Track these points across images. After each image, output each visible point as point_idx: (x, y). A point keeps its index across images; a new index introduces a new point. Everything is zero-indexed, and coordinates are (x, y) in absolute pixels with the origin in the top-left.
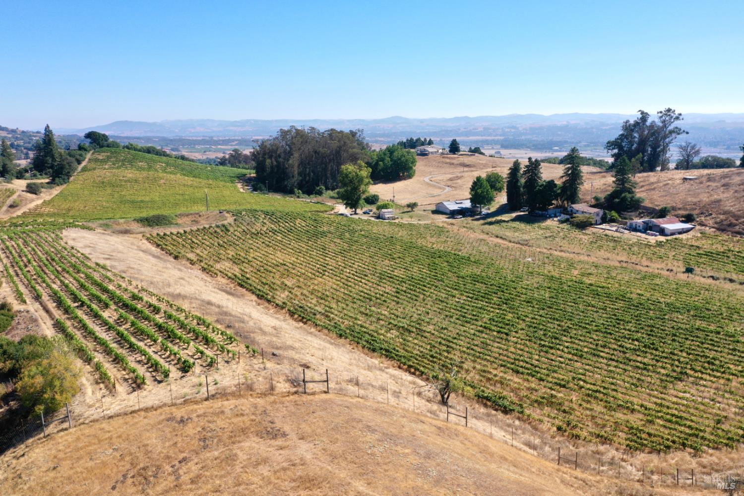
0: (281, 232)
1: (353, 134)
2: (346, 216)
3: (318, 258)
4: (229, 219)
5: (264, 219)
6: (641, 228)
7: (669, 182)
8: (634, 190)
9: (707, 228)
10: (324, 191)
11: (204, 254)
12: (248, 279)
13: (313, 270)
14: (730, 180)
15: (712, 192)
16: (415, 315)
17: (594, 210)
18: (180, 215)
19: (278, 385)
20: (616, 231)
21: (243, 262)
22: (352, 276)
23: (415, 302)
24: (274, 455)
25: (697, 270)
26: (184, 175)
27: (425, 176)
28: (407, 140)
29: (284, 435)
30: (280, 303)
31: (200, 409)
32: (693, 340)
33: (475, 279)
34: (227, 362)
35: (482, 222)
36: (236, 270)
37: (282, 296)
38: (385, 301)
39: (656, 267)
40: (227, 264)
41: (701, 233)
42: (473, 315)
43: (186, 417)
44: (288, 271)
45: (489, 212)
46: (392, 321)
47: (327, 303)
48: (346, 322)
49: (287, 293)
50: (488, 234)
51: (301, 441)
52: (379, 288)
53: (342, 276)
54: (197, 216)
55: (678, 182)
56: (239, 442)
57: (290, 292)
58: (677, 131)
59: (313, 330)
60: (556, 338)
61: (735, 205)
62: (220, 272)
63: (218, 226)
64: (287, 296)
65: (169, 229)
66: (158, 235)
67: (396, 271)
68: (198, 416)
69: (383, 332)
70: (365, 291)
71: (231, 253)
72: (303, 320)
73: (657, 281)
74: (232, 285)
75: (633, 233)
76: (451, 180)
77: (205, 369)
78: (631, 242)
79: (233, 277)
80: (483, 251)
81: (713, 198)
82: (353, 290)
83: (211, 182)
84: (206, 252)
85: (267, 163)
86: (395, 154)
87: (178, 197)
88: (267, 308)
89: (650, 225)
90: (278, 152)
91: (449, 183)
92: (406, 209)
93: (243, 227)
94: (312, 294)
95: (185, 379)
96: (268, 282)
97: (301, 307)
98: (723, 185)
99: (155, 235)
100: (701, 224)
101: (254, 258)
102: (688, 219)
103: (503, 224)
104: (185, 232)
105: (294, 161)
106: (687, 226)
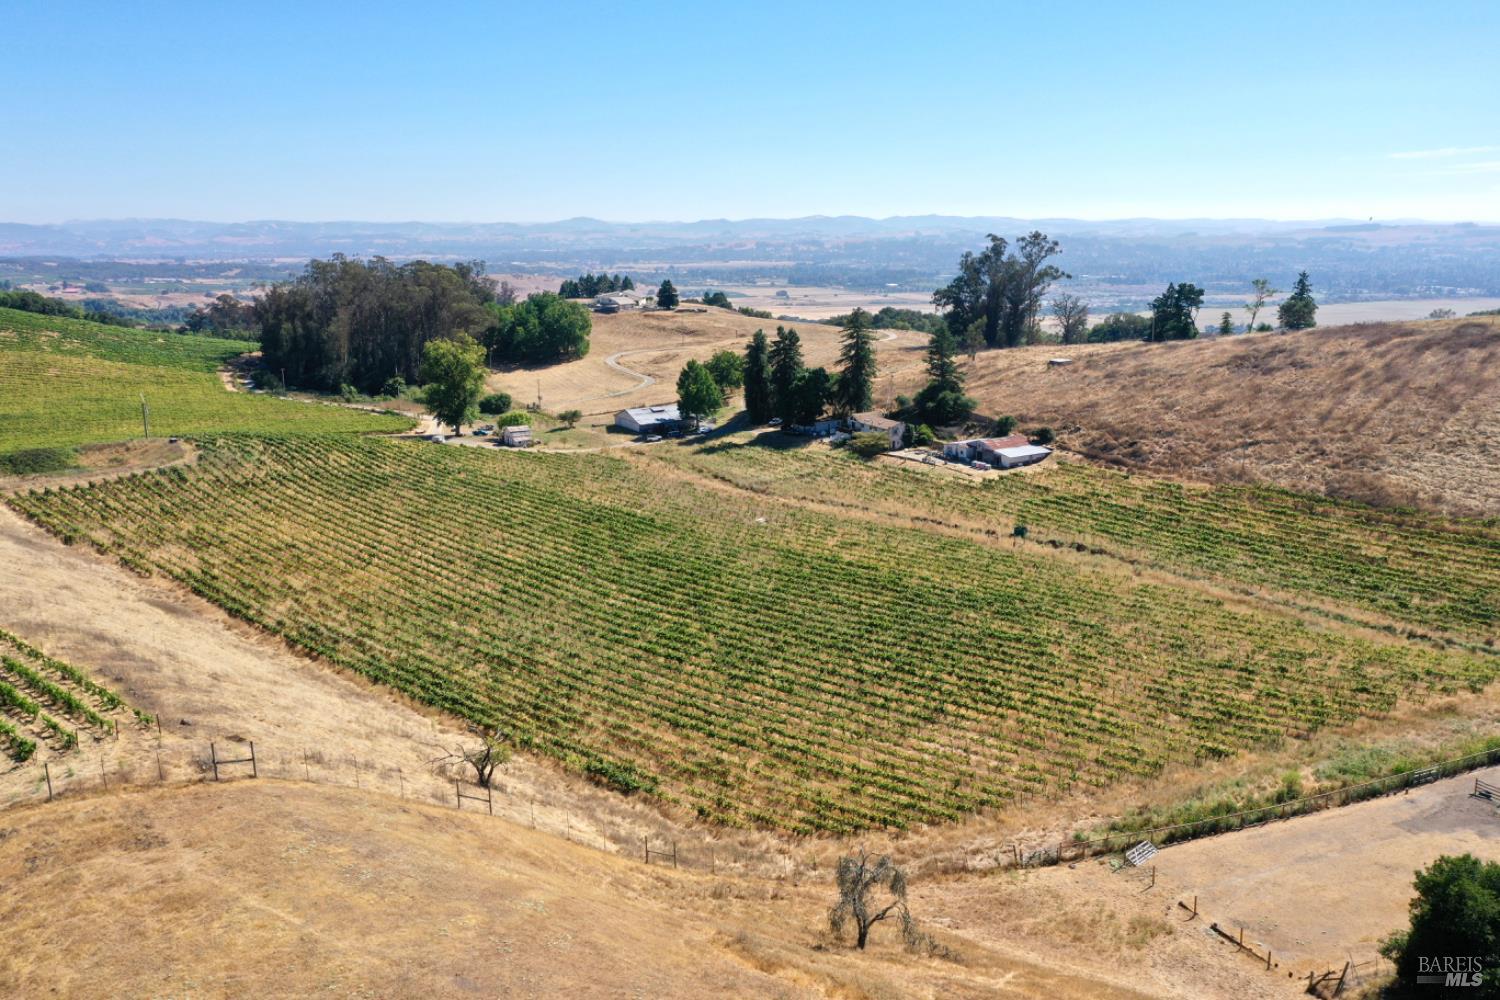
0: (295, 479)
1: (463, 271)
2: (437, 442)
3: (363, 531)
4: (189, 455)
5: (262, 453)
6: (965, 455)
7: (1027, 368)
8: (961, 385)
9: (1071, 454)
10: (403, 387)
11: (129, 530)
12: (214, 578)
13: (350, 554)
14: (1120, 366)
15: (1088, 389)
16: (528, 634)
17: (892, 423)
18: (84, 448)
19: (176, 770)
20: (924, 461)
21: (210, 544)
22: (424, 564)
23: (533, 609)
24: (140, 871)
25: (1032, 529)
26: (103, 357)
27: (609, 354)
28: (581, 279)
29: (163, 843)
30: (272, 623)
31: (34, 815)
32: (975, 655)
33: (654, 560)
34: (97, 740)
35: (696, 447)
36: (193, 562)
37: (278, 610)
38: (477, 610)
39: (969, 527)
40: (174, 549)
41: (1059, 463)
42: (632, 628)
43: (10, 829)
44: (299, 558)
45: (714, 427)
46: (482, 647)
47: (366, 619)
48: (394, 653)
49: (289, 602)
50: (700, 471)
51: (187, 850)
52: (473, 584)
53: (405, 564)
54: (122, 449)
55: (1040, 368)
56: (89, 858)
57: (296, 600)
58: (1053, 274)
59: (327, 671)
60: (760, 663)
61: (1116, 412)
62: (158, 566)
63: (162, 472)
64: (290, 609)
65: (58, 480)
66: (32, 493)
67: (510, 550)
68: (29, 826)
69: (459, 668)
70: (445, 592)
71: (187, 526)
72: (311, 654)
73: (962, 554)
74: (180, 593)
75: (951, 465)
76: (656, 361)
77: (56, 754)
78: (943, 482)
79: (185, 575)
80: (682, 505)
81: (1085, 400)
82: (423, 591)
83: (162, 372)
84: (132, 527)
85: (283, 332)
86: (548, 311)
87: (86, 405)
88: (245, 634)
89: (979, 449)
90: (308, 309)
91: (652, 368)
92: (559, 424)
93: (216, 472)
94: (340, 602)
95: (19, 772)
96: (256, 583)
97: (312, 629)
98: (1107, 376)
99: (24, 494)
100: (1063, 447)
101: (232, 535)
102: (1043, 437)
103: (732, 450)
104: (92, 486)
105: (339, 327)
106: (1040, 450)
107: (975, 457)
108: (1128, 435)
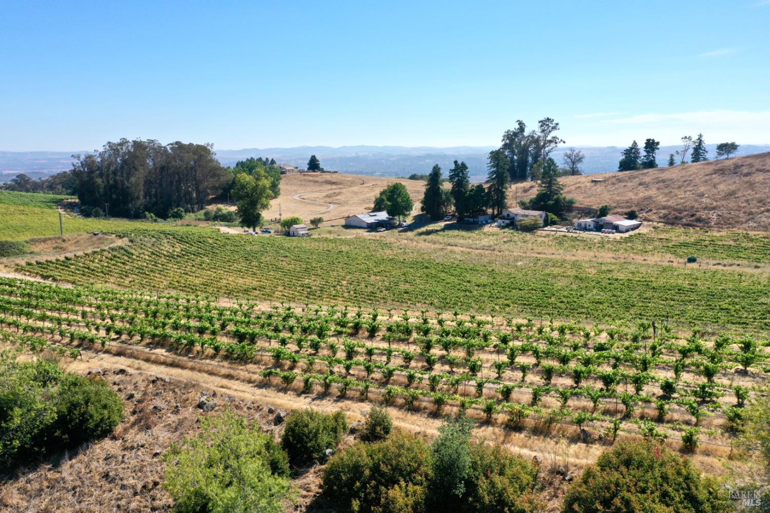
7: (578, 185)
9: (655, 223)
15: (634, 191)
17: (536, 213)
18: (32, 241)
20: (568, 232)
27: (293, 194)
39: (654, 260)
41: (653, 228)
54: (59, 241)
58: (556, 140)
61: (668, 200)
75: (587, 232)
76: (328, 196)
81: (640, 196)
83: (22, 208)
85: (96, 184)
90: (111, 169)
91: (329, 200)
92: (311, 226)
93: (148, 249)
99: (24, 265)
100: (647, 220)
102: (631, 216)
106: (634, 222)
107: (599, 228)
108: (686, 211)
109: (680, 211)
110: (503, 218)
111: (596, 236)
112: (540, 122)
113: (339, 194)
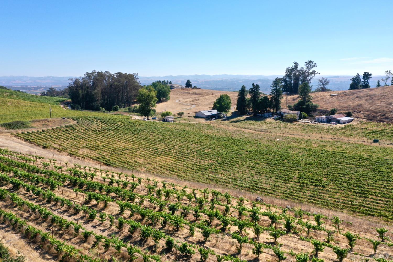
0: (111, 129)
1: (132, 76)
3: (147, 145)
4: (73, 122)
5: (97, 122)
7: (323, 97)
9: (362, 119)
10: (119, 108)
11: (65, 144)
12: (108, 160)
15: (353, 101)
17: (295, 112)
18: (33, 121)
20: (312, 123)
21: (97, 149)
23: (237, 169)
26: (24, 100)
27: (176, 100)
36: (96, 154)
38: (216, 170)
39: (354, 140)
40: (86, 150)
41: (360, 122)
42: (285, 175)
44: (133, 153)
45: (228, 116)
50: (238, 127)
53: (172, 155)
54: (46, 121)
55: (329, 97)
58: (314, 73)
61: (371, 106)
62: (85, 156)
65: (29, 130)
66: (23, 133)
75: (321, 123)
76: (193, 101)
78: (325, 128)
79: (97, 159)
81: (355, 104)
85: (79, 93)
86: (158, 87)
87: (23, 113)
89: (330, 118)
90: (87, 86)
91: (193, 103)
92: (178, 116)
93: (85, 127)
98: (357, 97)
99: (21, 133)
100: (357, 117)
101: (103, 146)
102: (348, 115)
103: (242, 122)
106: (349, 118)
107: (328, 121)
108: (380, 113)
109: (376, 113)
110: (277, 114)
111: (326, 126)
112: (306, 63)
113: (198, 100)
